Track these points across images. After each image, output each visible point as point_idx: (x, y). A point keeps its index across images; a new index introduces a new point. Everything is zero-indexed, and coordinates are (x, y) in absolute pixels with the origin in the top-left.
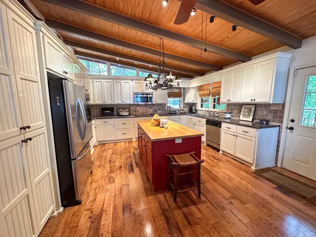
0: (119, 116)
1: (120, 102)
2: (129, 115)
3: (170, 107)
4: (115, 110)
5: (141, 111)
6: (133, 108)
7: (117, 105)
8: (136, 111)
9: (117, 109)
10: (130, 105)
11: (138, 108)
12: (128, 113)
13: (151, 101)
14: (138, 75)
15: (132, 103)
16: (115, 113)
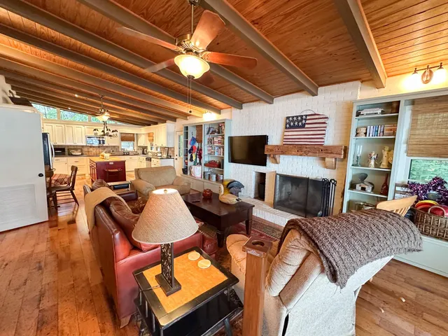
0: (71, 155)
1: (72, 144)
2: (82, 154)
3: (124, 149)
4: (66, 150)
5: (94, 151)
6: (85, 149)
7: (68, 146)
8: (89, 152)
9: (68, 149)
10: (83, 146)
11: (91, 149)
12: (80, 154)
13: (104, 143)
14: (90, 121)
15: (85, 144)
16: (67, 153)
